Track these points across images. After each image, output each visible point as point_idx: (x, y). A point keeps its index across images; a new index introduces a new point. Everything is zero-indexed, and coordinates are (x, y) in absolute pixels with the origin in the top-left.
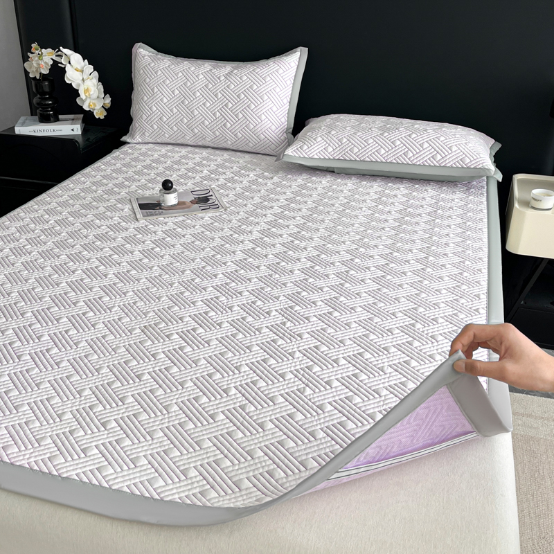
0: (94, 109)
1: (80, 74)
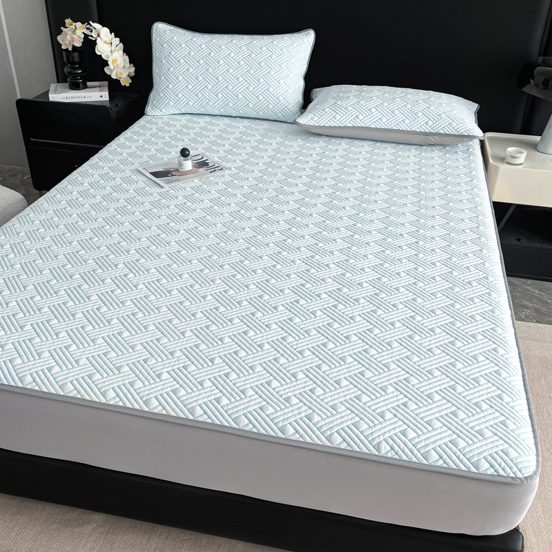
0: (121, 78)
1: (109, 46)
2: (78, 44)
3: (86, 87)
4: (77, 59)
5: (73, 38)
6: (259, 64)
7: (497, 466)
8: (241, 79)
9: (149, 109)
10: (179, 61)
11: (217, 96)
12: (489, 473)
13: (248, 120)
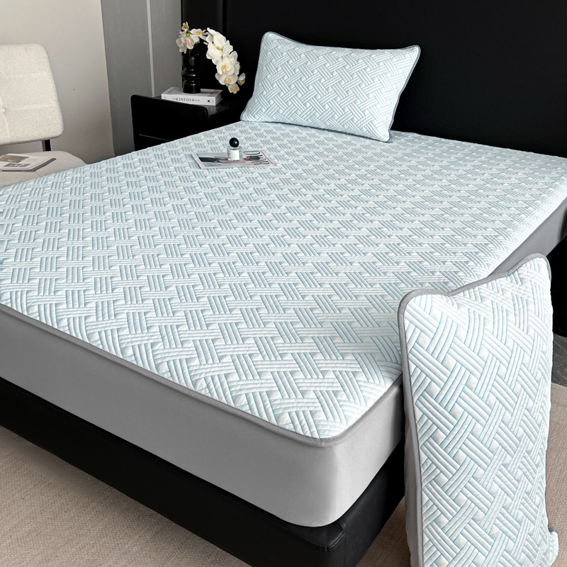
0: (229, 84)
1: (221, 52)
2: (191, 47)
3: (198, 91)
4: (193, 64)
5: (186, 41)
6: (352, 76)
7: (297, 422)
8: (331, 90)
9: (244, 116)
10: (277, 69)
11: (305, 105)
12: (287, 427)
13: (334, 133)
